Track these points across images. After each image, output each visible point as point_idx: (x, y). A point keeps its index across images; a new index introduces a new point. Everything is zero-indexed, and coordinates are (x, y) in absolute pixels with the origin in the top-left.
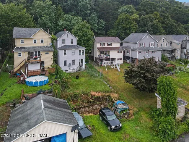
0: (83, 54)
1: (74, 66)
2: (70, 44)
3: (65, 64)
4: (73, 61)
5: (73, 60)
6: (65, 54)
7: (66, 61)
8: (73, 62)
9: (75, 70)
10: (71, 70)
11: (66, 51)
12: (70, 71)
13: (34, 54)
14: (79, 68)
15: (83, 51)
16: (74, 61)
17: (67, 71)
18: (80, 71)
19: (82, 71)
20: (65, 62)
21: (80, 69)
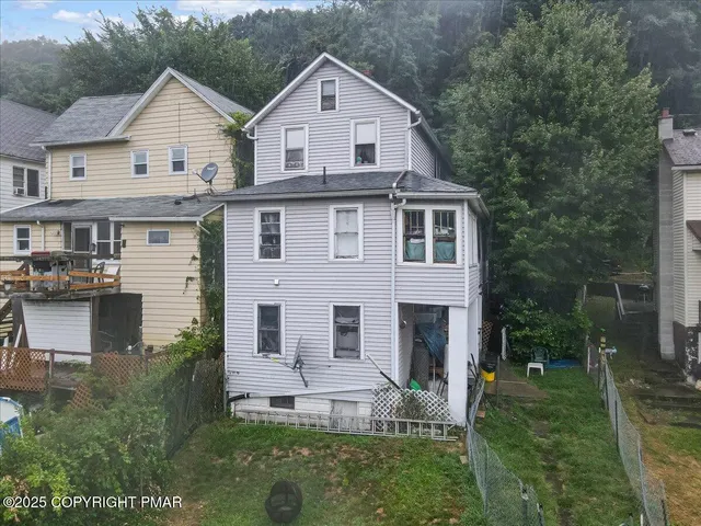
0: (446, 253)
1: (346, 366)
2: (348, 165)
3: (269, 341)
4: (343, 321)
5: (339, 311)
6: (271, 245)
7: (276, 309)
8: (342, 330)
9: (364, 411)
10: (324, 408)
11: (277, 215)
12: (312, 408)
13: (95, 239)
14: (395, 397)
15: (446, 220)
16: (347, 322)
17: (287, 401)
18: (403, 427)
19: (433, 431)
20: (269, 316)
21: (412, 407)
